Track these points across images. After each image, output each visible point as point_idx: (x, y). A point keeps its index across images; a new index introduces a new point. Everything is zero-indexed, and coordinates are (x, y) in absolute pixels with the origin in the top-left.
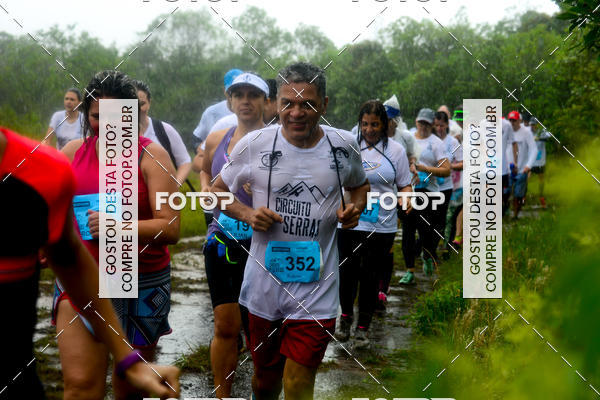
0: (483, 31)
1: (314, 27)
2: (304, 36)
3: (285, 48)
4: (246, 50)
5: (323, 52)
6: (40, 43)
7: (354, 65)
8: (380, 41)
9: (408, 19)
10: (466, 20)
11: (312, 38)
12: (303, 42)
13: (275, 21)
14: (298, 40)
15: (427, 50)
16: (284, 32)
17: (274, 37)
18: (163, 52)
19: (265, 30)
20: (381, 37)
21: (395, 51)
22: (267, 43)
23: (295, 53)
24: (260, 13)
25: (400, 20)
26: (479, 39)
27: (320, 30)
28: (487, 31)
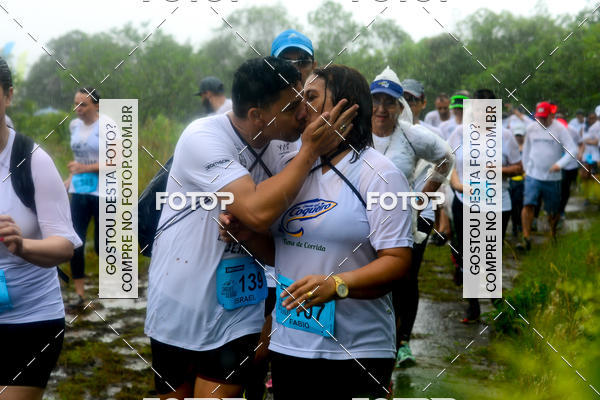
0: (563, 21)
1: (390, 21)
2: (381, 30)
3: (361, 43)
4: (322, 44)
5: (400, 45)
6: (114, 41)
7: (433, 58)
8: (458, 34)
9: (486, 10)
10: (546, 11)
11: (389, 32)
12: (379, 35)
13: (350, 15)
14: (375, 34)
15: (506, 43)
16: (360, 26)
17: (351, 31)
18: (238, 47)
19: (341, 24)
20: (459, 30)
21: (473, 44)
22: (343, 37)
23: (371, 47)
24: (336, 7)
25: (477, 12)
26: (559, 30)
27: (397, 24)
28: (568, 22)
